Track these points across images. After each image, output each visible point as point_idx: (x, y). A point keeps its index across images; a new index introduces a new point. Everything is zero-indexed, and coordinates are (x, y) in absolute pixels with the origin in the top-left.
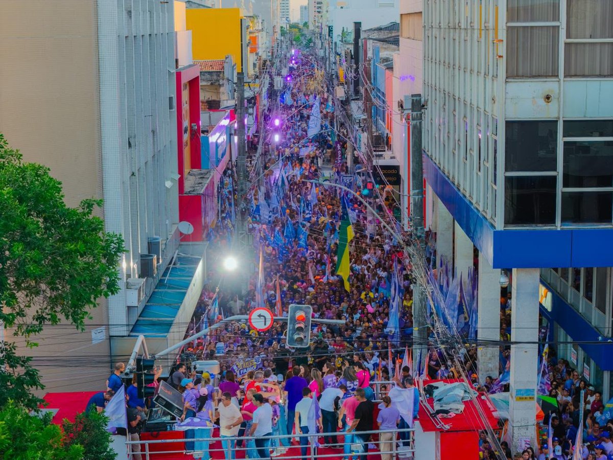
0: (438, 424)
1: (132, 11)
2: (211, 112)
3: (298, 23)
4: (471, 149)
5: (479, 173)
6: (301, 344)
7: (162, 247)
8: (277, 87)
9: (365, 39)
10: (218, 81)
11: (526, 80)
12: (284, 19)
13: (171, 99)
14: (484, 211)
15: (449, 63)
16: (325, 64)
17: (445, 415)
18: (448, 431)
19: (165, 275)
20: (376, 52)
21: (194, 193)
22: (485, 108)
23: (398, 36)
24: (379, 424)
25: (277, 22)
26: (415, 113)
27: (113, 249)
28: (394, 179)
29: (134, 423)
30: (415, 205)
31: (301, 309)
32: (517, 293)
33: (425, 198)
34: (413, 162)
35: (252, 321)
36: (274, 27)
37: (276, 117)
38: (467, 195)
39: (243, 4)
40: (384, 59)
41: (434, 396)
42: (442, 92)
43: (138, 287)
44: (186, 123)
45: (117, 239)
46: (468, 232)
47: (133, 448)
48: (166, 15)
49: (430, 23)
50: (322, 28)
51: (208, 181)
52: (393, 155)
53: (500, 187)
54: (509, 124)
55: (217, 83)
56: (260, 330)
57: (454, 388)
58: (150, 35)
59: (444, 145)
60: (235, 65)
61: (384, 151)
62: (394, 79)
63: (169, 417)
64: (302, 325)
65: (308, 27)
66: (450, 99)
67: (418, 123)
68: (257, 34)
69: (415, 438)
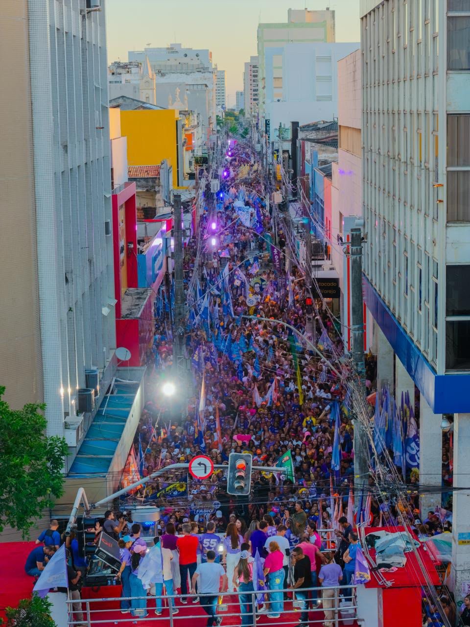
0: (380, 580)
1: (68, 146)
2: (147, 223)
3: (234, 110)
4: (411, 285)
5: (420, 312)
6: (242, 492)
7: (99, 376)
8: (214, 191)
9: (303, 139)
10: (154, 187)
11: (466, 225)
12: (220, 107)
13: (107, 224)
14: (425, 351)
15: (389, 192)
16: (263, 161)
17: (387, 569)
18: (390, 588)
19: (102, 405)
20: (314, 155)
21: (131, 316)
22: (425, 248)
23: (337, 136)
24: (321, 581)
25: (213, 113)
26: (354, 248)
27: (57, 452)
28: (334, 292)
29: (75, 581)
30: (355, 340)
31: (241, 458)
32: (459, 437)
33: (365, 333)
34: (353, 296)
35: (192, 469)
36: (210, 118)
37: (213, 221)
38: (408, 331)
39: (177, 96)
40: (322, 162)
41: (376, 547)
42: (382, 219)
43: (76, 426)
44: (122, 243)
45: (61, 443)
46: (409, 369)
47: (74, 607)
48: (102, 140)
49: (369, 147)
50: (259, 119)
51: (145, 302)
52: (331, 267)
53: (441, 332)
54: (450, 269)
55: (153, 190)
56: (200, 478)
57: (395, 540)
58: (86, 163)
59: (384, 274)
60: (170, 168)
61: (323, 260)
62: (333, 189)
63: (109, 571)
64: (242, 474)
65: (244, 115)
66: (389, 228)
67: (358, 258)
68: (192, 131)
69: (357, 594)
